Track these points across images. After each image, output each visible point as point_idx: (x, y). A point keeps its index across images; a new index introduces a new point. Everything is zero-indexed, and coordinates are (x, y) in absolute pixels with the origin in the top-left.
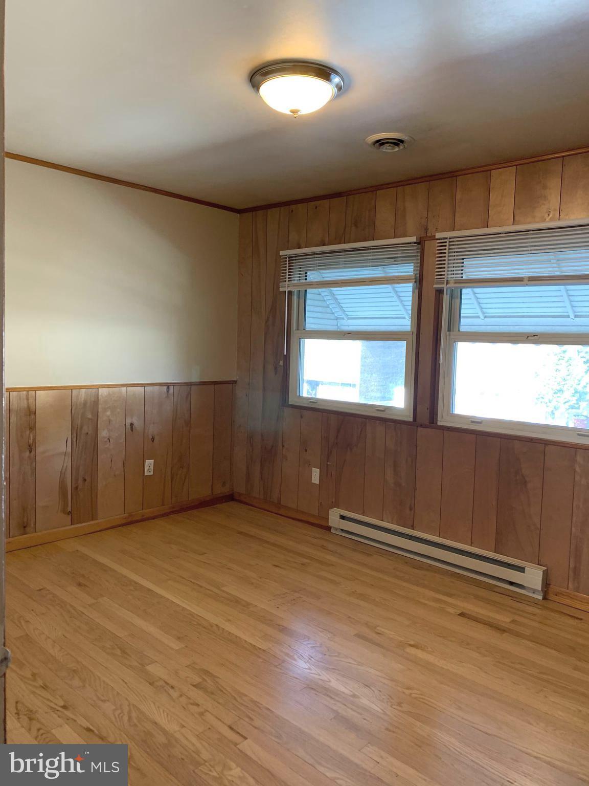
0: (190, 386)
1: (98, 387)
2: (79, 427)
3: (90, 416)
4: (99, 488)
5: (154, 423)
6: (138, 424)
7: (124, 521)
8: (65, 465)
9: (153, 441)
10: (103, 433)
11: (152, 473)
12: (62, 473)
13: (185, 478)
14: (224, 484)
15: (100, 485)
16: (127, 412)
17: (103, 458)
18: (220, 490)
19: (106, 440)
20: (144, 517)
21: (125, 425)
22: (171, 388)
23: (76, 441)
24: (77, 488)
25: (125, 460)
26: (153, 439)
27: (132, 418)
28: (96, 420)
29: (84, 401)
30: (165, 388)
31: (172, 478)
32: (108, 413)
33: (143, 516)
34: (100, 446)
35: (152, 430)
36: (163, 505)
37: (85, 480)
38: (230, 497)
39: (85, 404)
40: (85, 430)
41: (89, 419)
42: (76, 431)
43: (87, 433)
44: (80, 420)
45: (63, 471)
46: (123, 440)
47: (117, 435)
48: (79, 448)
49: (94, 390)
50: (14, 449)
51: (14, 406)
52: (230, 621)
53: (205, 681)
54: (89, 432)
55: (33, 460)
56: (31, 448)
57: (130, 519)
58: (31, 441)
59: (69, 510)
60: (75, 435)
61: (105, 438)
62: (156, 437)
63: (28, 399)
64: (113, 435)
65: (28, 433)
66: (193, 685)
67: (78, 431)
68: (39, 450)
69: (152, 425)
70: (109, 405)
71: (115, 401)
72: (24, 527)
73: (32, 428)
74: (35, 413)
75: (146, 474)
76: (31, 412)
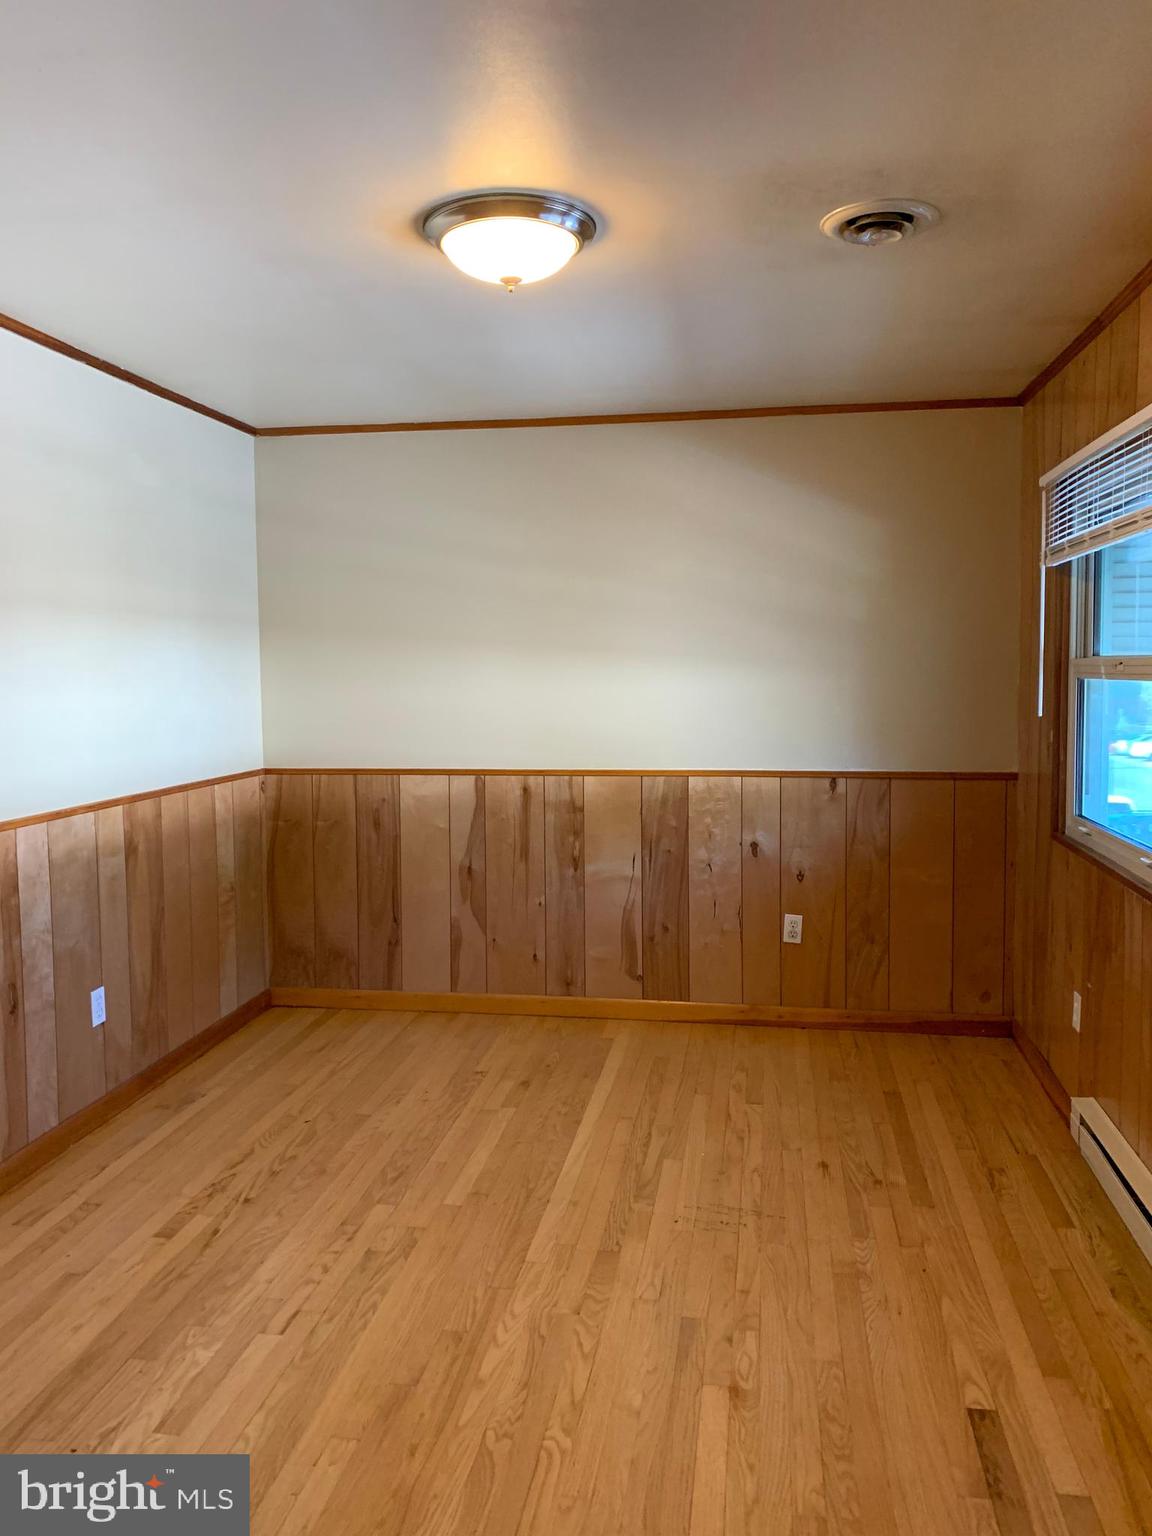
0: (888, 781)
1: (686, 775)
2: (654, 839)
3: (674, 823)
4: (692, 948)
5: (801, 847)
6: (767, 842)
7: (741, 1017)
8: (632, 896)
9: (801, 881)
10: (698, 854)
11: (798, 940)
12: (627, 913)
13: (879, 964)
14: (986, 996)
15: (695, 944)
16: (745, 821)
17: (698, 895)
18: (971, 1008)
19: (703, 866)
20: (781, 1020)
21: (741, 844)
22: (841, 782)
23: (650, 861)
24: (652, 939)
25: (741, 907)
26: (801, 876)
27: (754, 833)
28: (685, 829)
29: (663, 797)
30: (826, 783)
31: (848, 956)
32: (708, 820)
33: (780, 1017)
34: (694, 875)
35: (797, 858)
36: (827, 1005)
37: (666, 929)
38: (1004, 1029)
39: (664, 801)
40: (665, 844)
41: (672, 828)
42: (648, 844)
43: (669, 851)
44: (655, 828)
45: (629, 907)
46: (736, 869)
47: (725, 860)
48: (655, 873)
49: (681, 780)
50: (552, 862)
51: (551, 797)
52: (575, 1204)
53: (388, 1253)
54: (672, 850)
55: (580, 882)
56: (577, 863)
57: (753, 1016)
58: (576, 853)
59: (640, 972)
60: (647, 852)
61: (703, 861)
62: (807, 874)
63: (570, 786)
64: (718, 859)
65: (571, 839)
66: (369, 1250)
67: (653, 845)
68: (589, 868)
69: (798, 849)
70: (708, 806)
71: (719, 800)
72: (568, 984)
73: (578, 833)
74: (582, 810)
75: (786, 939)
76: (576, 808)
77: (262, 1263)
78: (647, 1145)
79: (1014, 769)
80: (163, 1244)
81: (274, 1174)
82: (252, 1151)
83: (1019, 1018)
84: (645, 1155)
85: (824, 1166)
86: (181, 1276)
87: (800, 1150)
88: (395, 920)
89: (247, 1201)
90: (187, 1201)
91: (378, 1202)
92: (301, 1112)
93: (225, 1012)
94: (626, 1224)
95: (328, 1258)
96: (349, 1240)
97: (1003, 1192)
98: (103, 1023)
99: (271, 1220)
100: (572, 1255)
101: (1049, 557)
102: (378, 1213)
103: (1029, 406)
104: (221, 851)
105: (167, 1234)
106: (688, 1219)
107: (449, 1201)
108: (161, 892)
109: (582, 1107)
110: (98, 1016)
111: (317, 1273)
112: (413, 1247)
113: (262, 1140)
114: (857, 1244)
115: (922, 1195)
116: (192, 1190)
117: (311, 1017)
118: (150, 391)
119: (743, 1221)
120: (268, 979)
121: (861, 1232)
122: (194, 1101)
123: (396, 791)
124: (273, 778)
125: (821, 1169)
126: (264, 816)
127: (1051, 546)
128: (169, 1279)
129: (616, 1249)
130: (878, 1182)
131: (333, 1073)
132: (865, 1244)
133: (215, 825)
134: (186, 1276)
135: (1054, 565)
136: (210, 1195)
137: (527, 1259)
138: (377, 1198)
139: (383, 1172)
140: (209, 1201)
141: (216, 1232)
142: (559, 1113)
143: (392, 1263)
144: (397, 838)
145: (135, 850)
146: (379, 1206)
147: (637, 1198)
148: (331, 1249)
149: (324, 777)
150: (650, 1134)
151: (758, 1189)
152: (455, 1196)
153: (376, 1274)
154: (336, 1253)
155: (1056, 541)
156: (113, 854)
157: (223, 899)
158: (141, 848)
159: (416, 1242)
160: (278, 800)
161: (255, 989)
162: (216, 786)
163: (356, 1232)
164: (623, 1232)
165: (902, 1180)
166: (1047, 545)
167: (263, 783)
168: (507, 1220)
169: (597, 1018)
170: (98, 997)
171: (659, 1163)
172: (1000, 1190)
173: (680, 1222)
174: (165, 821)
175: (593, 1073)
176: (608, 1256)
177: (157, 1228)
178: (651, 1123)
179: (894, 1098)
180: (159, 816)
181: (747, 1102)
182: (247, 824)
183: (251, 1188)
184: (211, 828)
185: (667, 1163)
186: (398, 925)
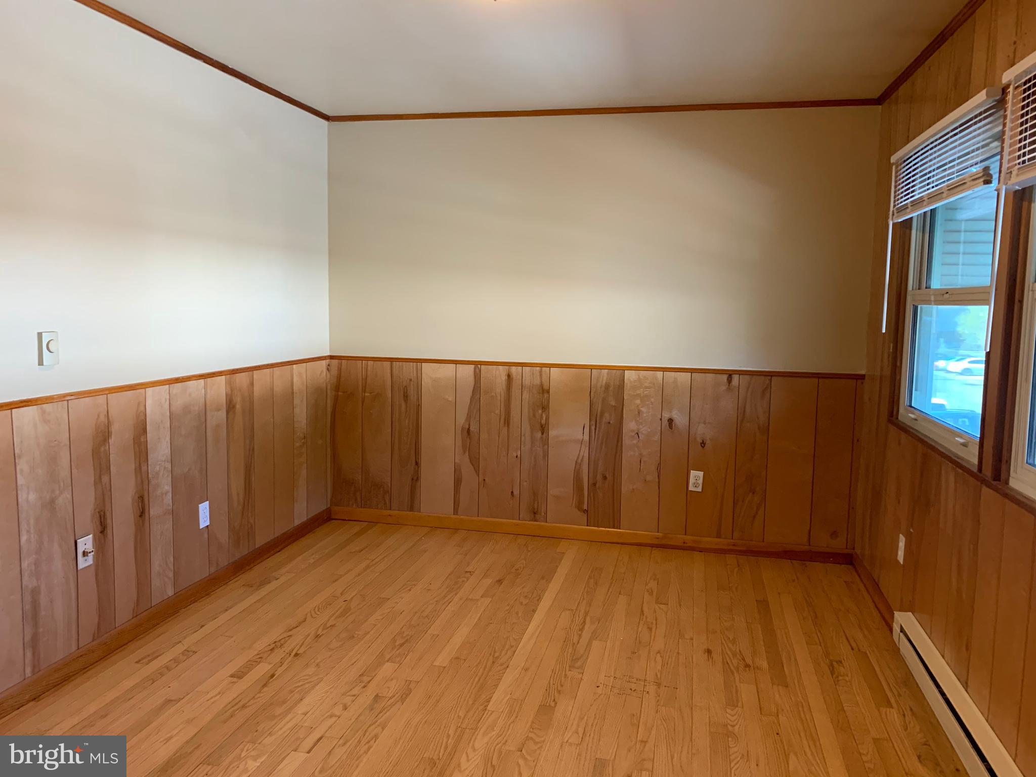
0: (770, 378)
1: (623, 369)
2: (599, 414)
3: (613, 403)
4: (623, 492)
5: (705, 423)
6: (681, 420)
7: (656, 542)
8: (582, 454)
9: (703, 447)
10: (630, 425)
11: (699, 489)
12: (578, 465)
13: (758, 509)
14: (834, 535)
15: (626, 488)
16: (665, 402)
17: (629, 456)
18: (823, 542)
19: (633, 434)
20: (685, 545)
21: (661, 419)
22: (736, 378)
23: (595, 429)
24: (595, 484)
25: (659, 464)
26: (703, 444)
27: (671, 412)
28: (621, 407)
29: (606, 383)
30: (725, 377)
31: (735, 504)
32: (638, 402)
33: (684, 543)
34: (627, 441)
35: (702, 431)
36: (719, 536)
37: (605, 478)
38: (848, 559)
39: (607, 386)
40: (607, 418)
41: (612, 406)
42: (595, 418)
43: (609, 423)
44: (600, 406)
45: (579, 461)
46: (657, 438)
47: (649, 430)
48: (598, 438)
49: (619, 372)
50: (526, 427)
51: (527, 382)
52: (526, 670)
53: (391, 698)
54: (611, 422)
55: (545, 442)
56: (544, 429)
57: (664, 542)
58: (543, 422)
59: (585, 507)
60: (593, 423)
61: (632, 431)
62: (708, 442)
63: (541, 375)
64: (644, 430)
65: (540, 412)
66: (377, 696)
67: (598, 419)
68: (553, 433)
69: (702, 425)
70: (638, 392)
71: (646, 387)
72: (535, 513)
73: (545, 408)
74: (548, 392)
75: (691, 488)
76: (544, 391)
77: (301, 700)
78: (581, 630)
79: (863, 372)
80: (234, 683)
81: (317, 636)
82: (305, 620)
83: (858, 551)
84: (580, 636)
85: (709, 652)
86: (244, 707)
87: (692, 639)
88: (417, 463)
89: (296, 655)
90: (256, 653)
91: (388, 661)
92: (342, 594)
93: (297, 522)
94: (562, 686)
95: (348, 699)
96: (364, 687)
97: (840, 678)
98: (207, 526)
99: (311, 670)
100: (520, 708)
101: (896, 214)
102: (388, 668)
103: (886, 104)
104: (297, 411)
105: (238, 675)
106: (607, 685)
107: (437, 663)
108: (252, 437)
109: (538, 600)
110: (204, 520)
111: (338, 710)
112: (407, 695)
113: (313, 612)
114: (728, 711)
115: (780, 678)
116: (261, 645)
117: (357, 527)
118: (251, 85)
119: (647, 689)
120: (329, 500)
121: (733, 702)
122: (269, 583)
123: (419, 372)
124: (335, 362)
125: (706, 654)
126: (329, 387)
127: (897, 207)
128: (236, 707)
129: (553, 704)
130: (747, 666)
131: (368, 567)
132: (735, 712)
133: (293, 393)
134: (246, 707)
135: (900, 220)
136: (272, 650)
137: (488, 708)
138: (387, 657)
139: (394, 640)
140: (270, 654)
141: (273, 676)
142: (521, 603)
143: (392, 705)
144: (419, 406)
145: (234, 407)
146: (388, 665)
147: (572, 667)
148: (353, 692)
149: (371, 363)
150: (584, 622)
151: (659, 668)
152: (442, 660)
153: (381, 712)
154: (354, 696)
155: (902, 202)
156: (218, 410)
157: (297, 444)
158: (238, 406)
159: (410, 691)
160: (339, 377)
161: (319, 507)
162: (294, 366)
163: (369, 682)
164: (559, 692)
165: (765, 664)
166: (895, 206)
167: (329, 365)
168: (477, 679)
169: (554, 538)
170: (204, 509)
171: (589, 644)
172: (837, 677)
173: (601, 686)
174: (257, 388)
175: (547, 576)
176: (546, 710)
177: (232, 672)
178: (586, 614)
179: (763, 605)
180: (252, 384)
181: (656, 603)
182: (317, 394)
183: (301, 646)
184: (290, 395)
185: (595, 643)
186: (418, 468)
